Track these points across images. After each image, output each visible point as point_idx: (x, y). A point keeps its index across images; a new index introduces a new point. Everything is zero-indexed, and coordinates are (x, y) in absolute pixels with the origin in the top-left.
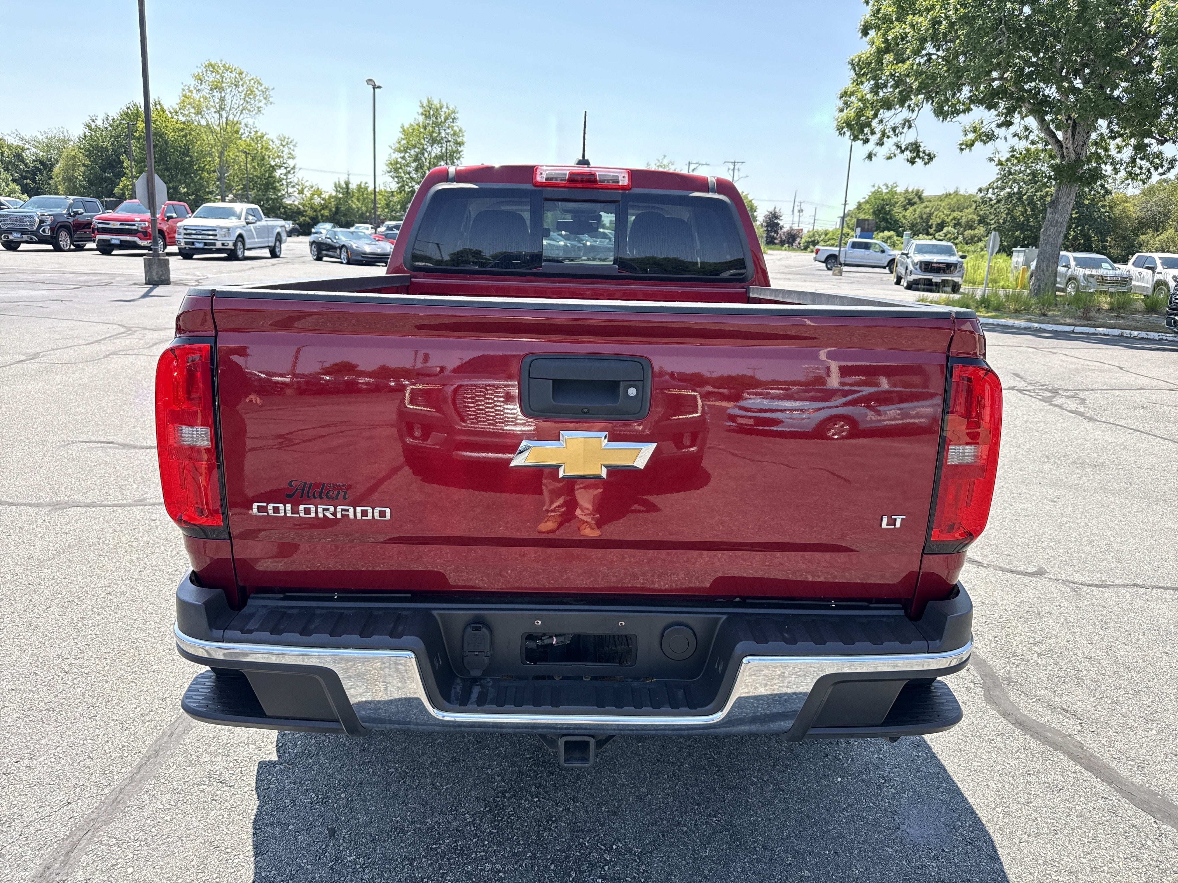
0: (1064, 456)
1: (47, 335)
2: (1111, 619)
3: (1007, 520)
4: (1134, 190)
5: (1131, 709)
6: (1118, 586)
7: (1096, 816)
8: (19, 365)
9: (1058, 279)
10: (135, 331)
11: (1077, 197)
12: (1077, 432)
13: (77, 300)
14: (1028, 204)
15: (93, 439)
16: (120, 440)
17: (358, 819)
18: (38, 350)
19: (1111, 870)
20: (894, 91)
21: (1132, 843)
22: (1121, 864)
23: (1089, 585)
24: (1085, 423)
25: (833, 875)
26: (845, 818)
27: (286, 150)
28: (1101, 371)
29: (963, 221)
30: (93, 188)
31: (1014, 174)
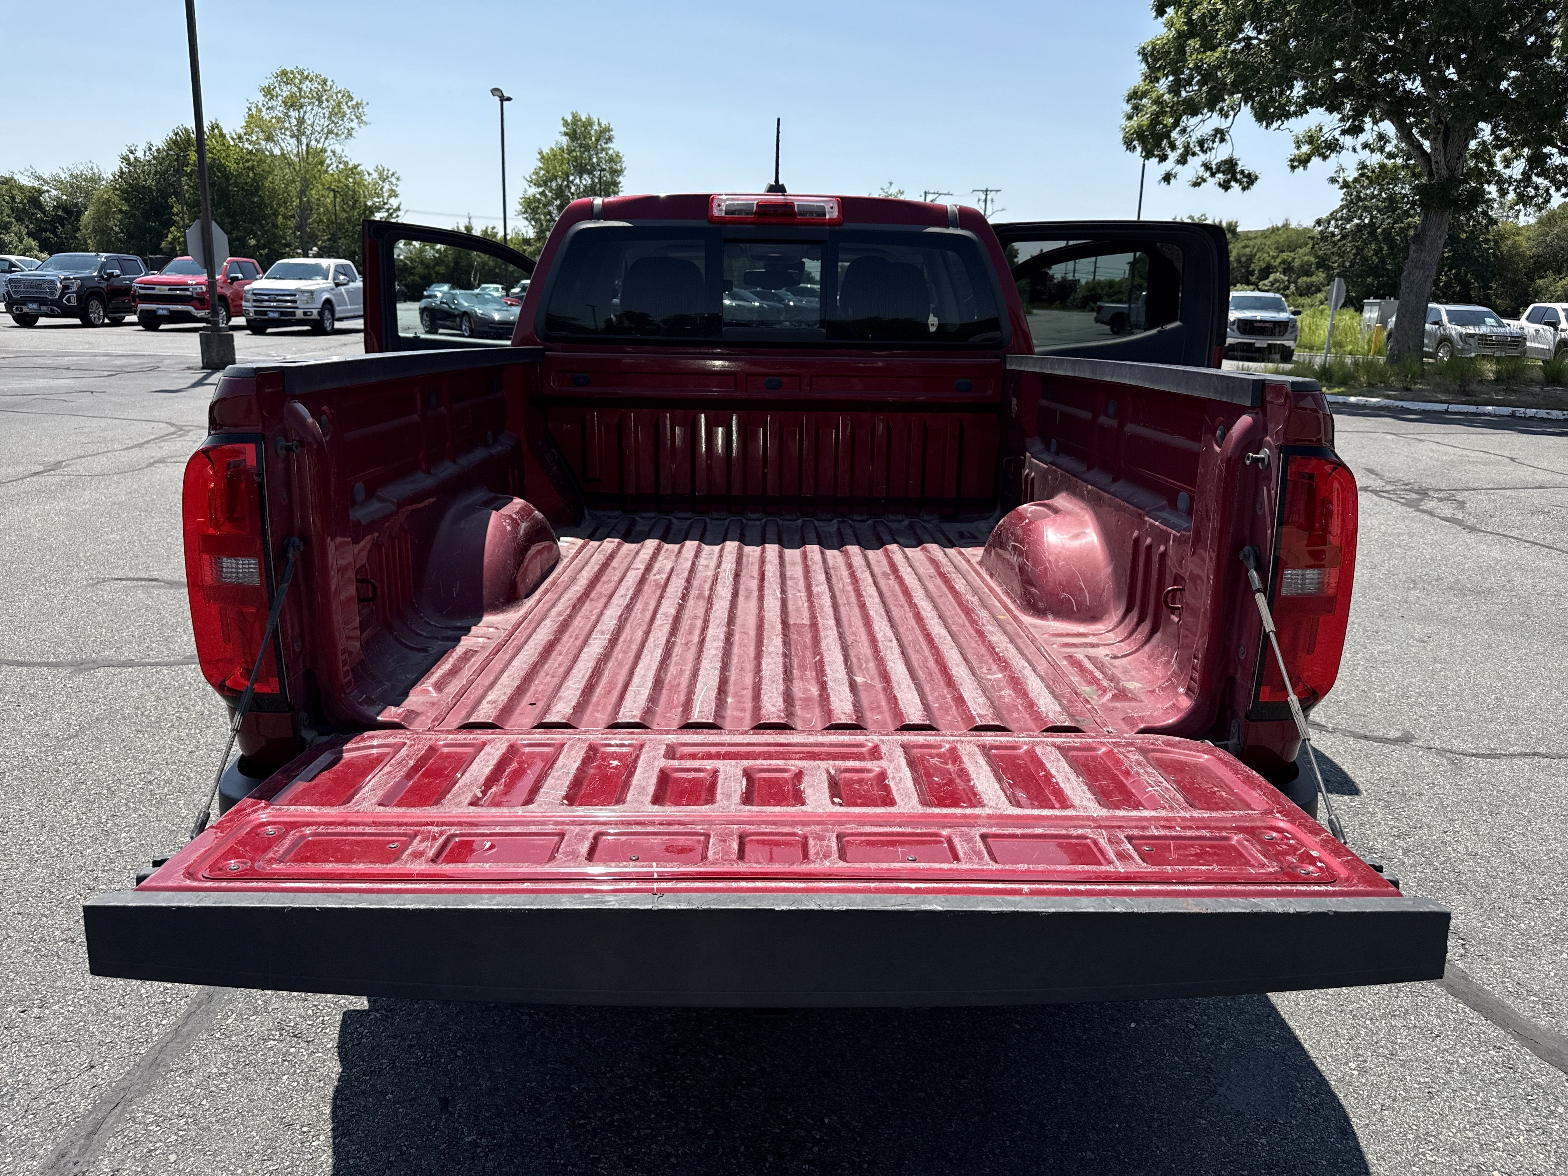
0: (1437, 580)
1: (72, 439)
2: (1503, 801)
3: (1360, 668)
4: (1527, 218)
5: (1532, 924)
6: (1513, 755)
7: (1488, 1073)
8: (34, 479)
9: (1426, 341)
10: (188, 431)
11: (1450, 229)
12: (1453, 547)
13: (112, 390)
14: (1384, 240)
15: (130, 575)
16: (166, 577)
17: (480, 1085)
18: (59, 458)
19: (1509, 1148)
20: (1200, 90)
21: (1536, 1109)
22: (1521, 1138)
23: (1473, 755)
24: (1465, 535)
25: (1125, 1157)
26: (1141, 1078)
27: (387, 186)
28: (1486, 464)
29: (1297, 264)
30: (134, 242)
31: (1365, 199)
